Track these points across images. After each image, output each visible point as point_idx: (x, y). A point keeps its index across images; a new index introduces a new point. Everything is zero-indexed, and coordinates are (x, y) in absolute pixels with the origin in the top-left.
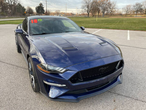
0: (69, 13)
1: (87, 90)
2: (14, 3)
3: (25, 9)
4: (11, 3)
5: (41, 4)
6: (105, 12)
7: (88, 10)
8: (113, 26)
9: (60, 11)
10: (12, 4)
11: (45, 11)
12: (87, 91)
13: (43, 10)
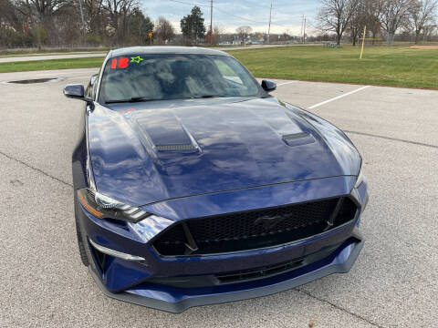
0: (277, 36)
1: (220, 279)
2: (124, 8)
3: (151, 26)
4: (116, 8)
5: (196, 10)
6: (398, 31)
7: (339, 25)
8: (411, 76)
9: (251, 29)
10: (118, 10)
11: (207, 29)
12: (218, 283)
13: (202, 28)
